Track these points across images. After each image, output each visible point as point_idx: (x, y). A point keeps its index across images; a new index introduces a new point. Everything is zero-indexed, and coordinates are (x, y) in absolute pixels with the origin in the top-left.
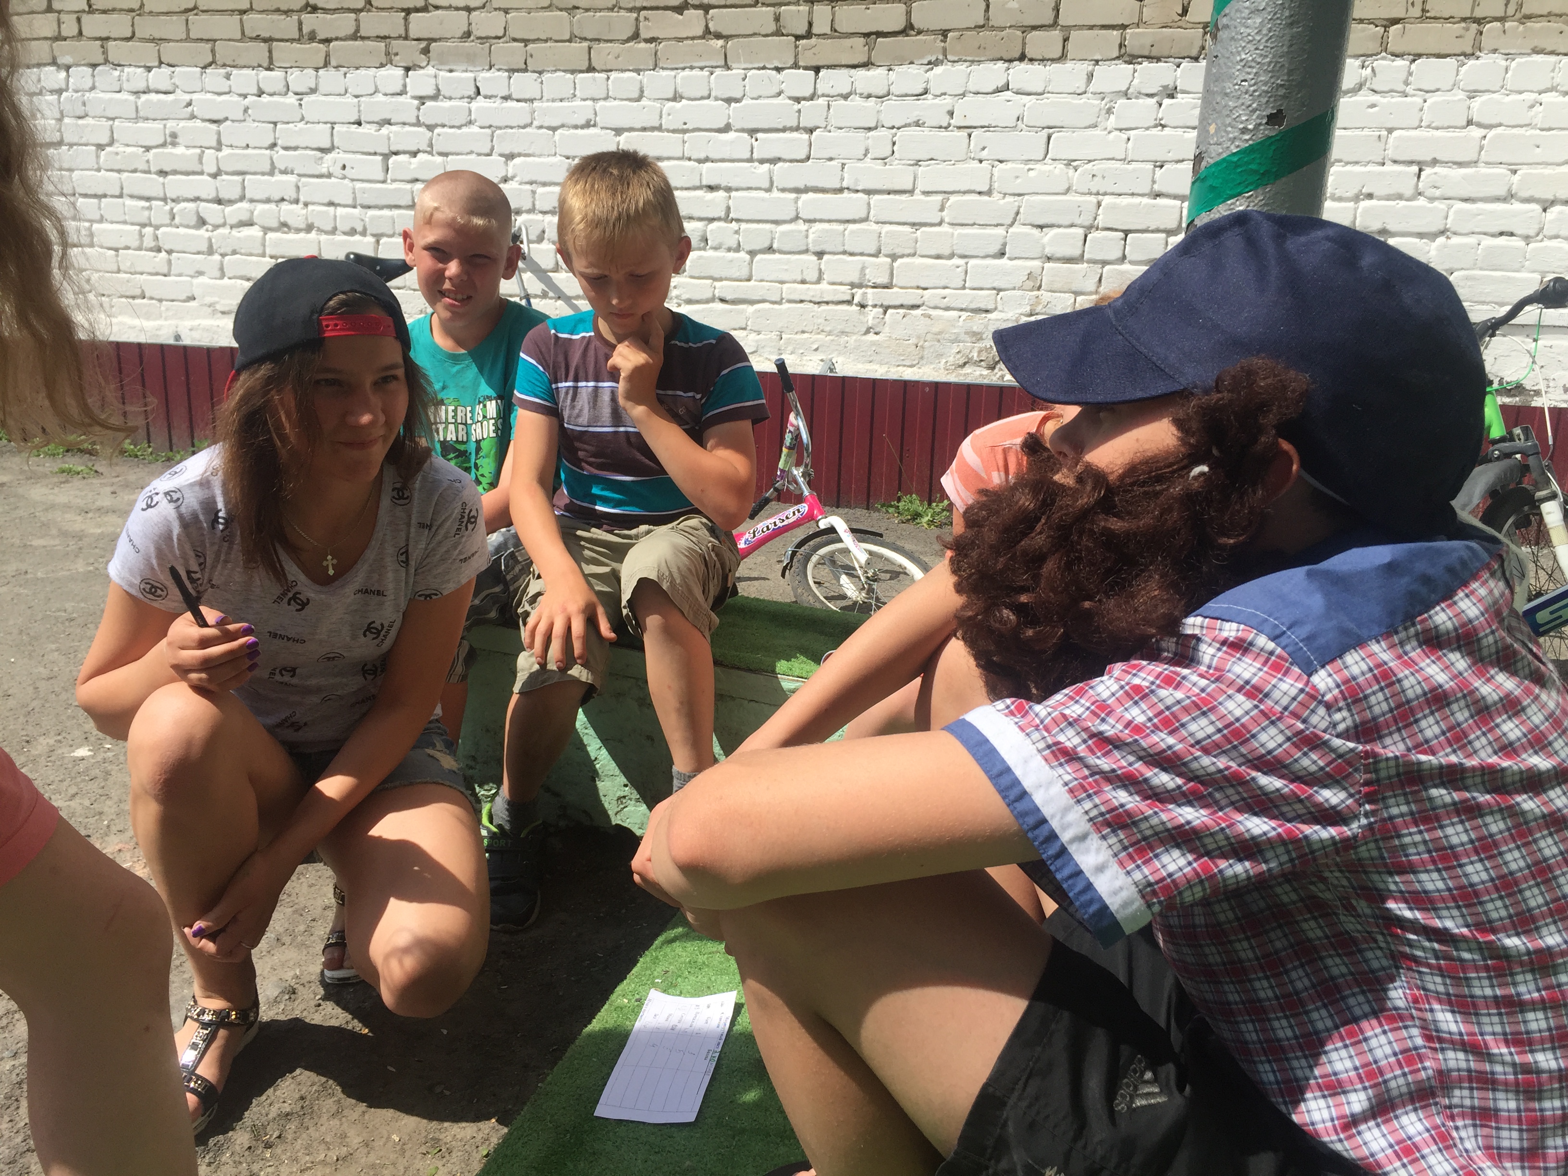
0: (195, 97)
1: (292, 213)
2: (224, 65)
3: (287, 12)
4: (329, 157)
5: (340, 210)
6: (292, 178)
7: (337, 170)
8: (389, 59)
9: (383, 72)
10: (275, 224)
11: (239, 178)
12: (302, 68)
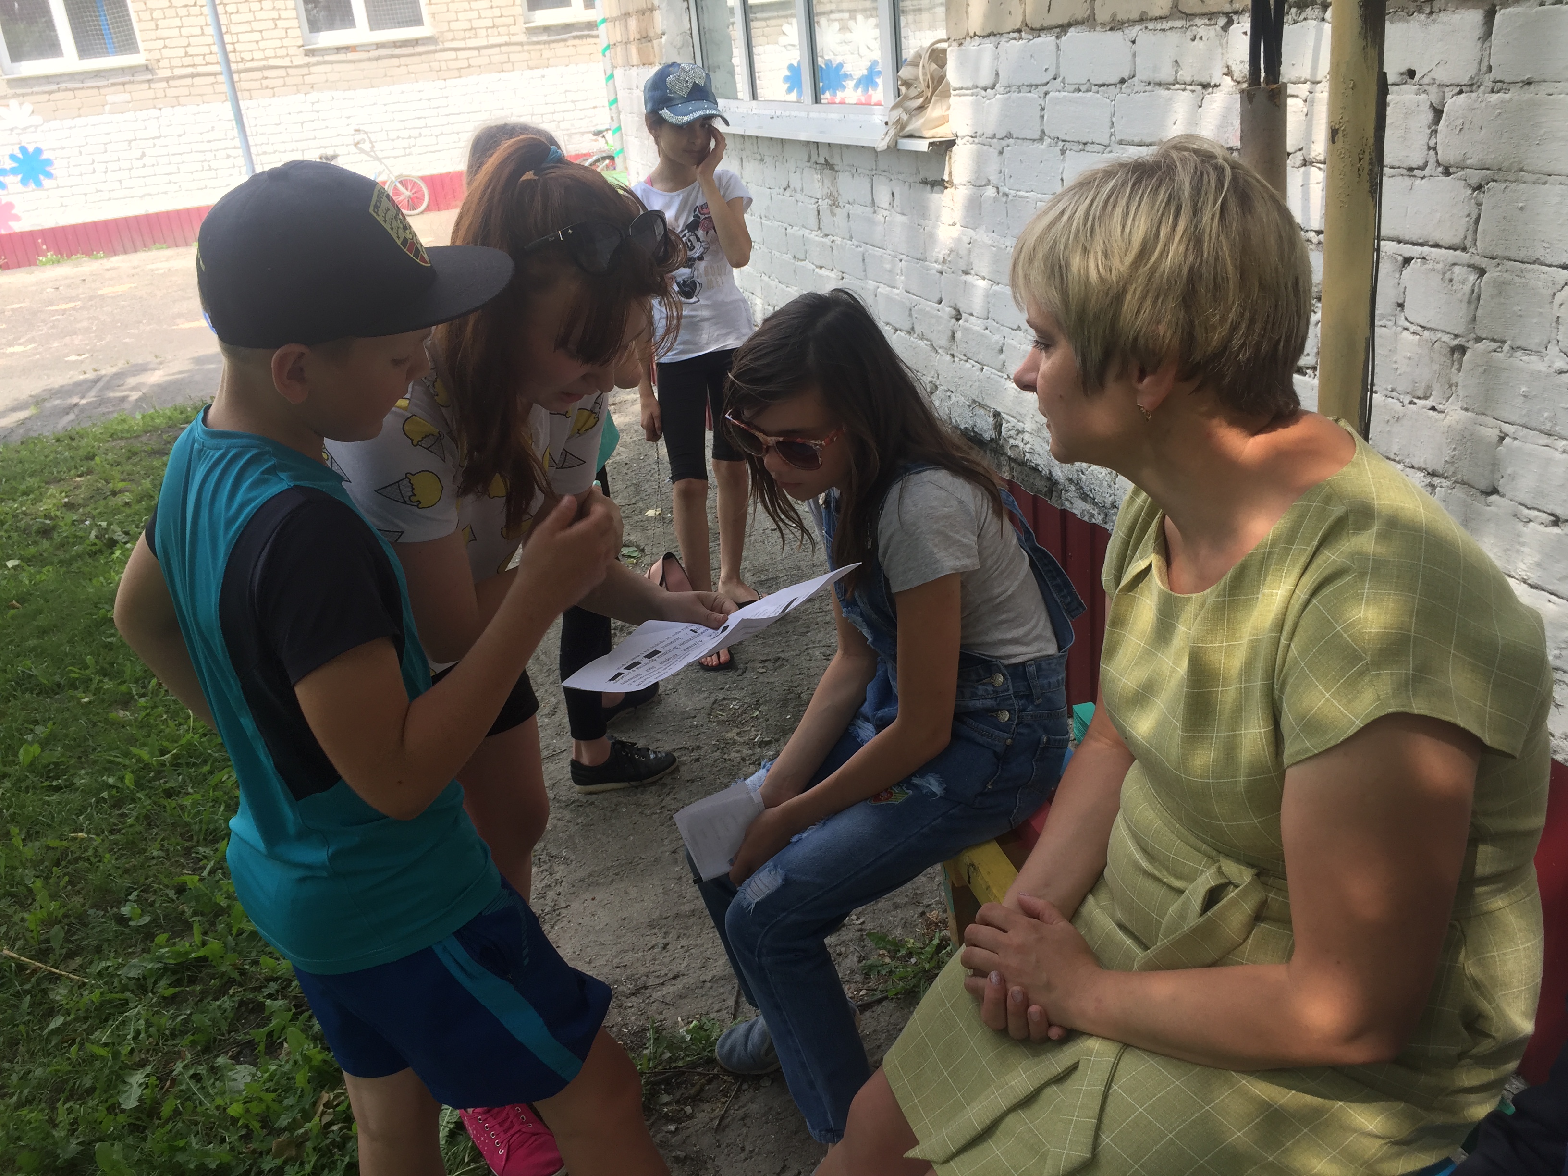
3: (256, 80)
8: (298, 92)
9: (297, 96)
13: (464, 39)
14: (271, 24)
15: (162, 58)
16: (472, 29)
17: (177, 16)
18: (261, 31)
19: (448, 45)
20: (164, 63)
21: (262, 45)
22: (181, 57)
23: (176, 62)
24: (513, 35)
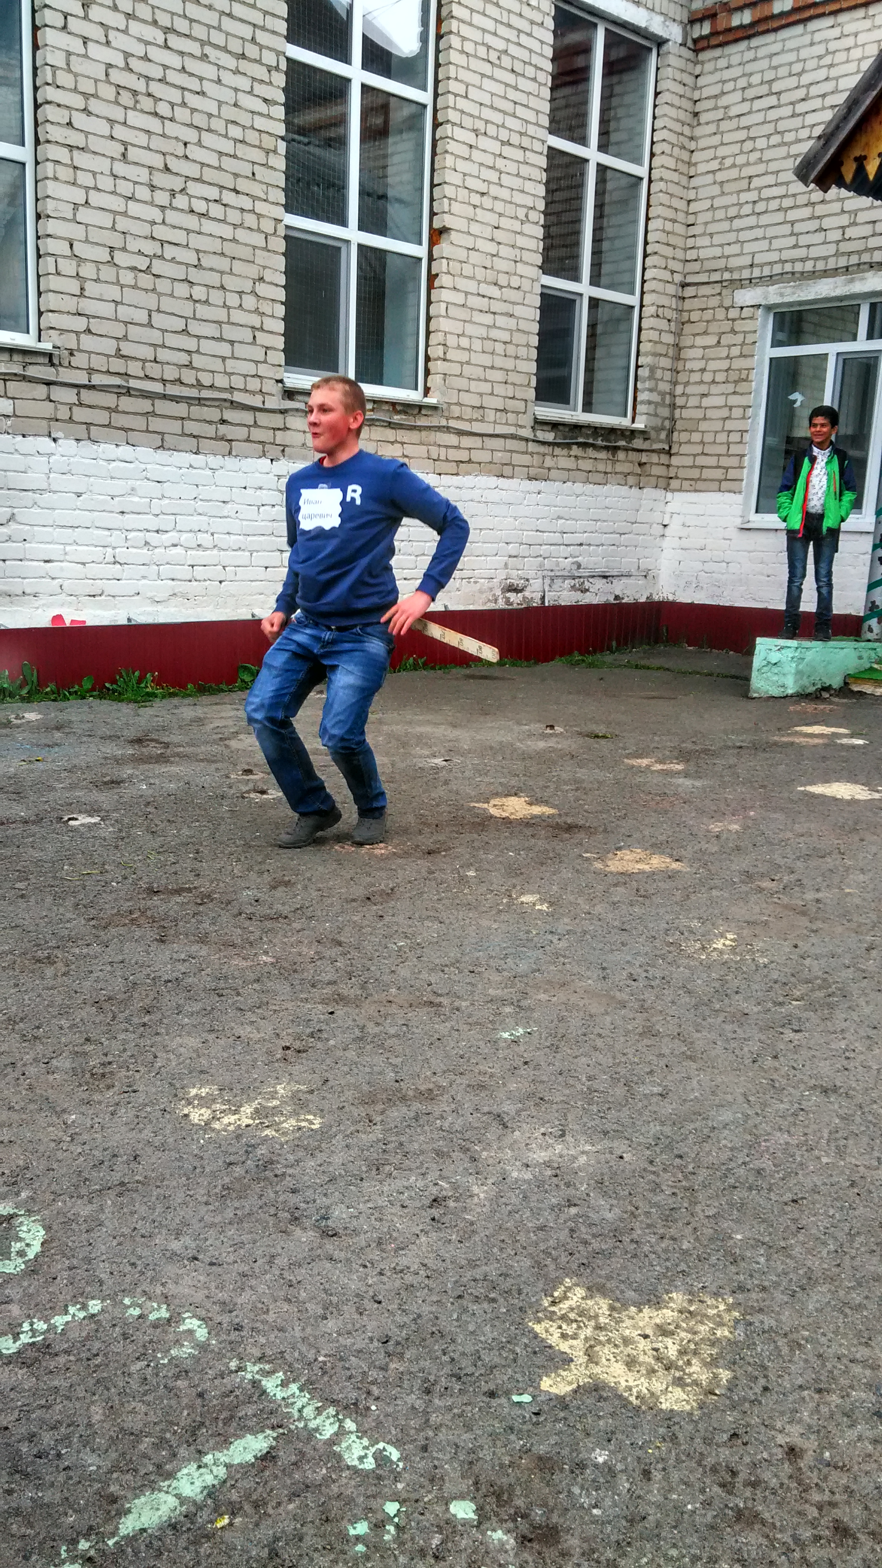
0: (149, 466)
1: (205, 539)
2: (169, 449)
3: (210, 422)
4: (229, 506)
5: (233, 537)
6: (206, 518)
7: (233, 514)
9: (260, 461)
10: (195, 546)
11: (173, 517)
12: (215, 455)
13: (470, 421)
14: (247, 335)
15: (79, 350)
16: (481, 407)
17: (118, 283)
18: (232, 343)
19: (453, 423)
20: (80, 360)
21: (230, 364)
22: (108, 356)
23: (98, 363)
24: (521, 427)
